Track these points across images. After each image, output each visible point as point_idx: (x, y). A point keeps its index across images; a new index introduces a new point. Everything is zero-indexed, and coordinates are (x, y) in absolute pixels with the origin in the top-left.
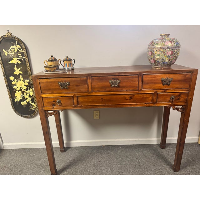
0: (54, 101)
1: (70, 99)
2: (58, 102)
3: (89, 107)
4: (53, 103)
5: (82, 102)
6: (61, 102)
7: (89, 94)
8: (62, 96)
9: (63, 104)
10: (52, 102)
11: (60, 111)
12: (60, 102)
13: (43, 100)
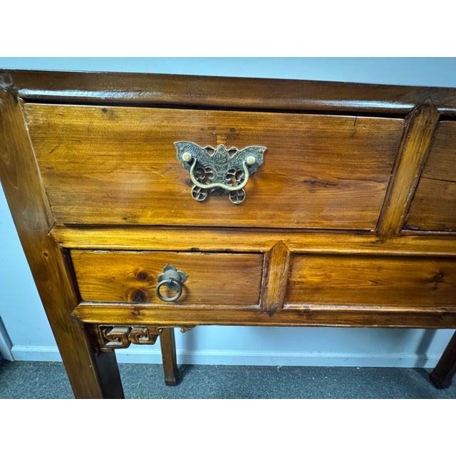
0: (142, 276)
1: (243, 267)
2: (171, 285)
3: (347, 321)
4: (139, 285)
5: (315, 291)
6: (187, 283)
7: (372, 245)
8: (193, 250)
9: (194, 294)
10: (130, 279)
11: (177, 331)
12: (182, 285)
13: (76, 263)
